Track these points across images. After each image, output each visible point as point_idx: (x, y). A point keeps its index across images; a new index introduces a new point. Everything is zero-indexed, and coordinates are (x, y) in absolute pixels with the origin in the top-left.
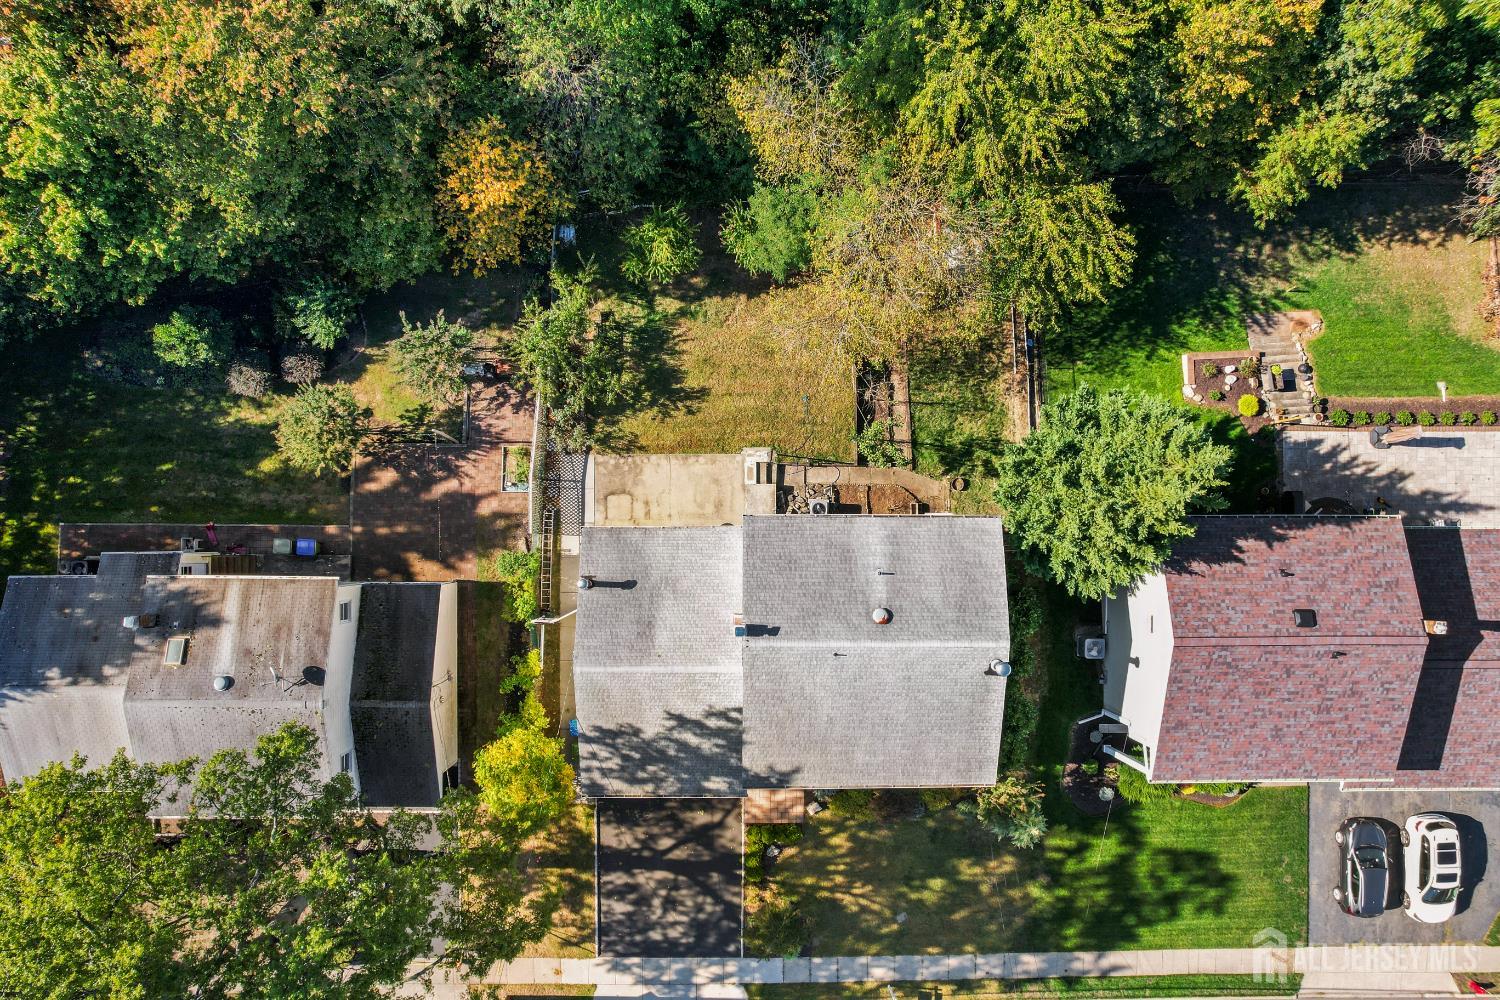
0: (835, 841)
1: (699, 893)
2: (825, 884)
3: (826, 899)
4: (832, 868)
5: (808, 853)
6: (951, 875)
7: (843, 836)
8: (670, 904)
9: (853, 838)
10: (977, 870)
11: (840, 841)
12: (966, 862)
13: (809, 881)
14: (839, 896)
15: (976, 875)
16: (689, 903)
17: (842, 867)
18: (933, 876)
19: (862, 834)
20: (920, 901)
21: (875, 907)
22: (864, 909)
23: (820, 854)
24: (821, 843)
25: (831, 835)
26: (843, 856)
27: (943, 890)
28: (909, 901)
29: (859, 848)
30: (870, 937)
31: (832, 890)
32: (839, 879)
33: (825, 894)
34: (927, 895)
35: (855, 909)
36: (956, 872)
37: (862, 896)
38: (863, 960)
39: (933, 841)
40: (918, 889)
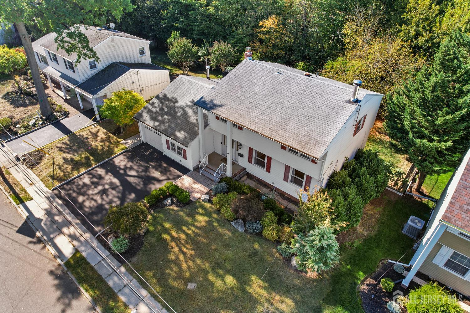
0: (199, 218)
1: (118, 197)
2: (174, 233)
3: (165, 241)
4: (184, 228)
5: (181, 213)
6: (243, 282)
7: (206, 218)
8: (104, 192)
9: (209, 223)
10: (264, 293)
11: (202, 220)
12: (260, 282)
13: (167, 225)
14: (173, 244)
15: (261, 296)
16: (110, 197)
17: (190, 232)
18: (233, 275)
19: (216, 224)
20: (212, 284)
21: (184, 266)
22: (177, 262)
23: (186, 218)
24: (192, 215)
25: (202, 214)
26: (197, 227)
27: (232, 289)
28: (206, 279)
29: (208, 229)
30: (162, 281)
31: (173, 238)
32: (183, 236)
33: (168, 238)
34: (218, 283)
35: (172, 257)
36: (248, 283)
37: (184, 254)
38: (144, 293)
39: (250, 256)
40: (218, 275)
